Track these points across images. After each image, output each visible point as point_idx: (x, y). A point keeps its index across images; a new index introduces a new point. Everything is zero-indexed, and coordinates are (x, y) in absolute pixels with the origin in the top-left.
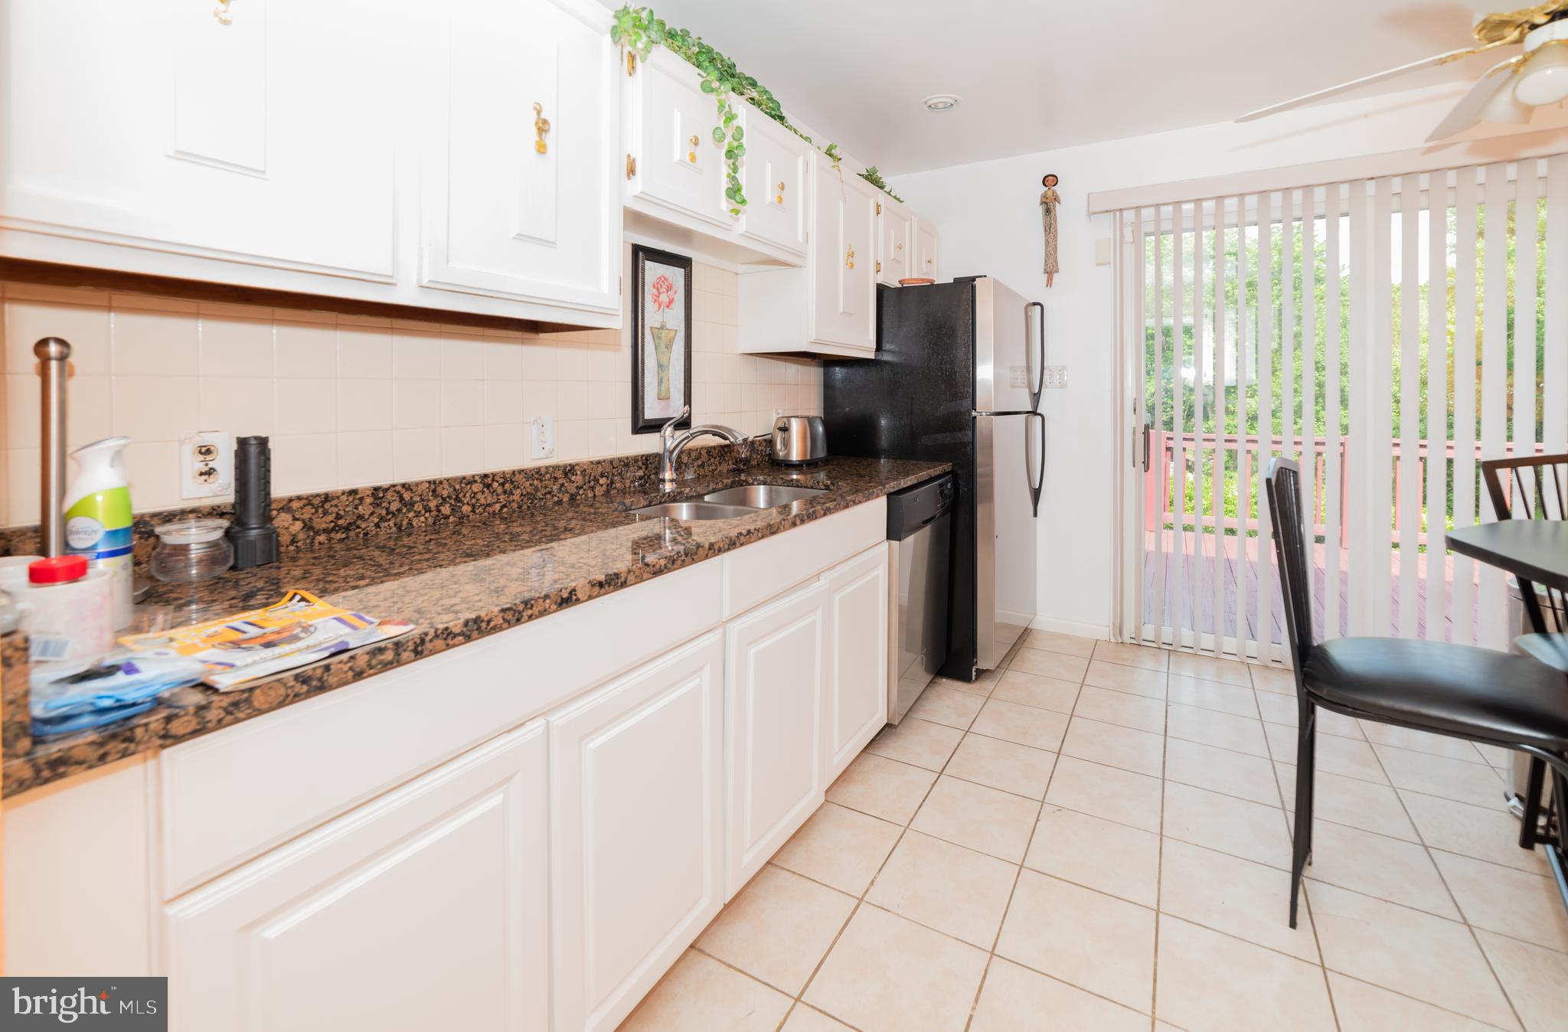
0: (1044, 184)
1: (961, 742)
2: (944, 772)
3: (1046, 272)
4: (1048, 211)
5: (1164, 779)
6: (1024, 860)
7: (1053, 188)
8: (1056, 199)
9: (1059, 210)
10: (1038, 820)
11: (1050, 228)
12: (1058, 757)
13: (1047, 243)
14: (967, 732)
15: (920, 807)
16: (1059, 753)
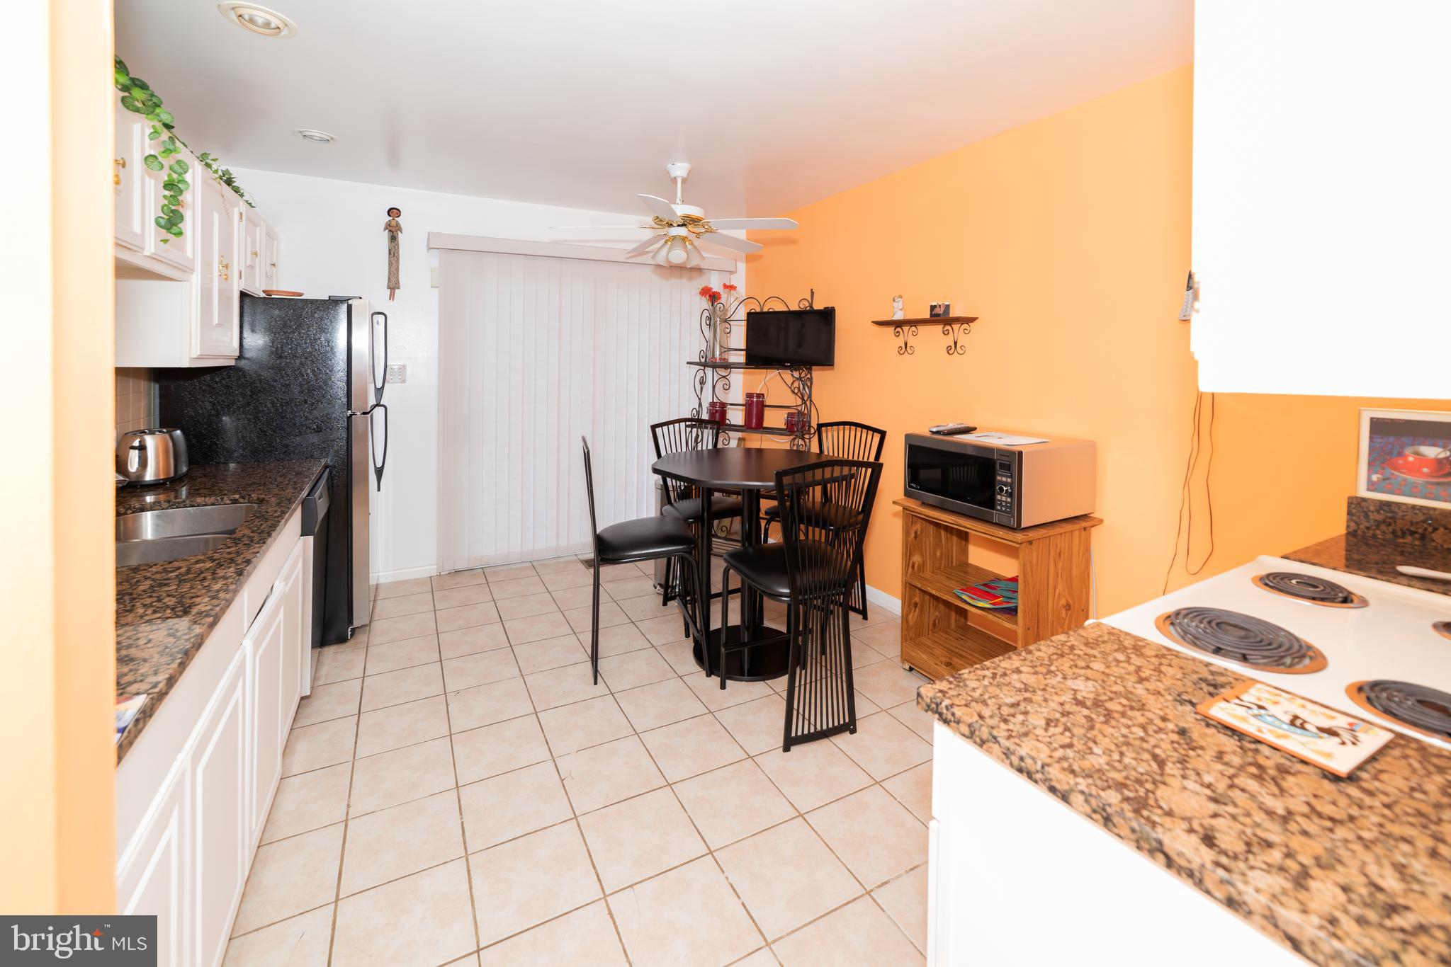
0: (389, 214)
1: (362, 687)
2: (361, 711)
3: (389, 287)
4: (393, 238)
5: (511, 646)
6: (450, 731)
7: (397, 219)
8: (398, 228)
9: (401, 237)
10: (447, 706)
11: (393, 254)
12: (442, 664)
13: (390, 264)
14: (364, 677)
15: (356, 743)
16: (441, 660)
